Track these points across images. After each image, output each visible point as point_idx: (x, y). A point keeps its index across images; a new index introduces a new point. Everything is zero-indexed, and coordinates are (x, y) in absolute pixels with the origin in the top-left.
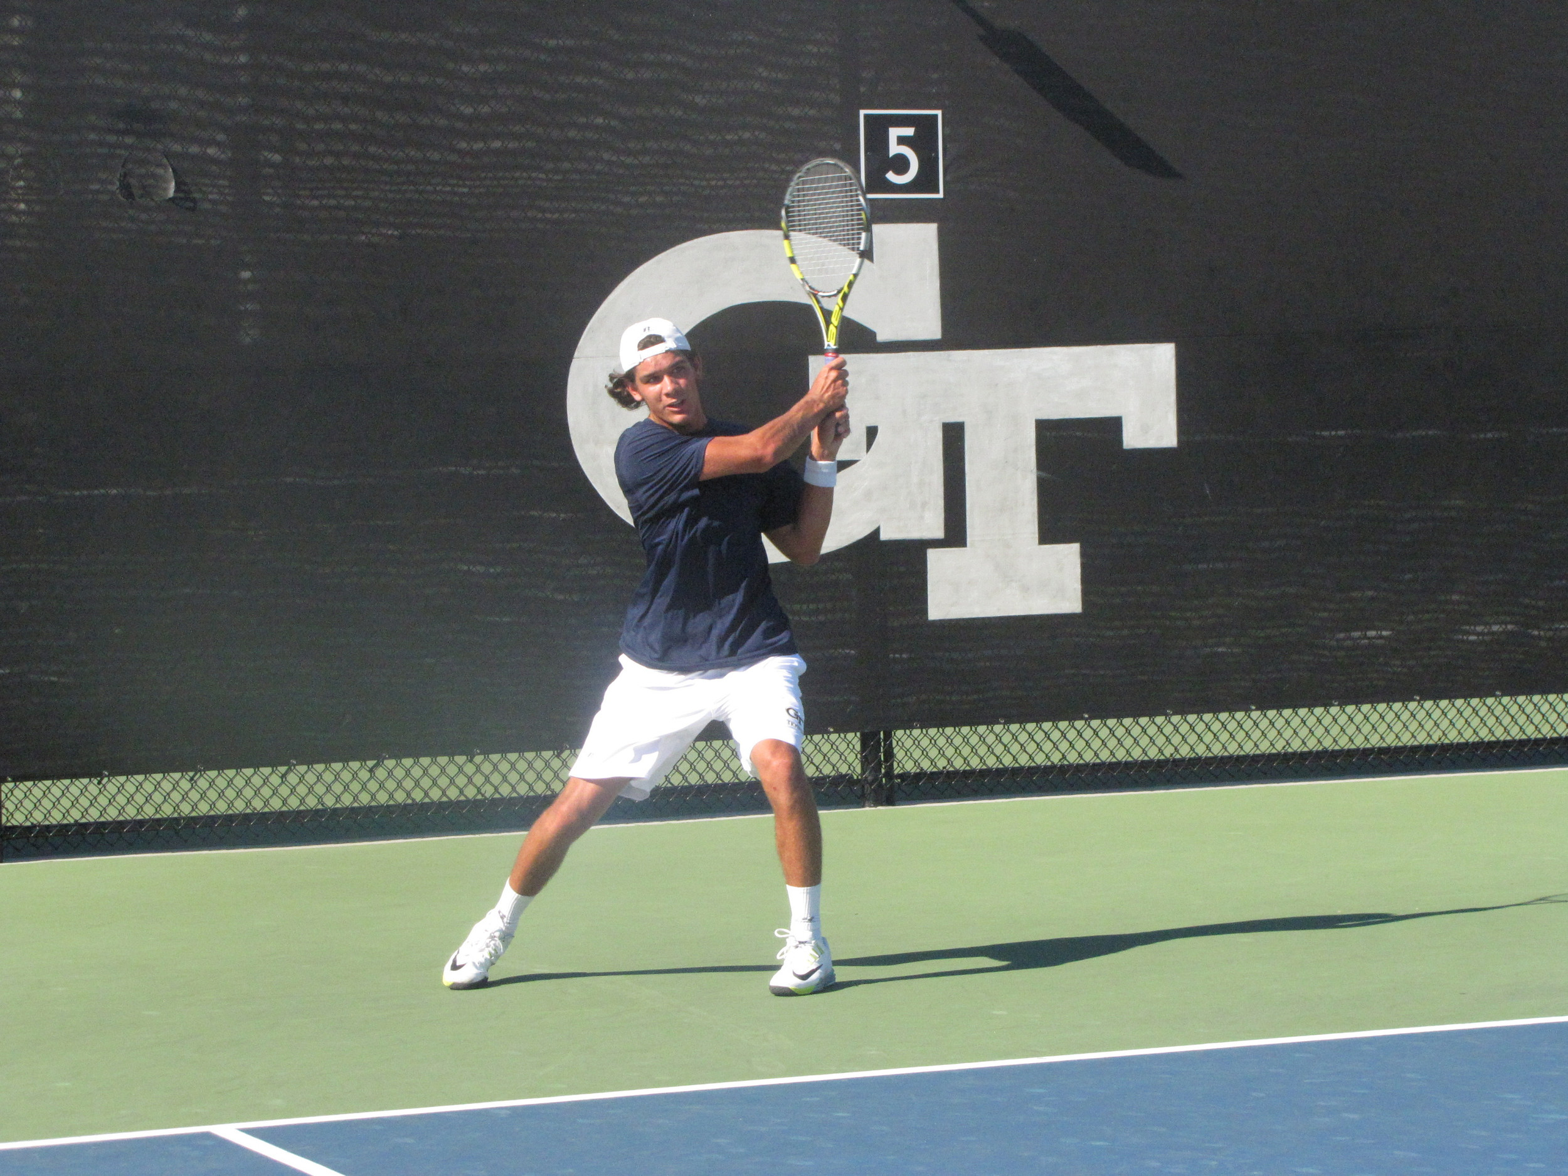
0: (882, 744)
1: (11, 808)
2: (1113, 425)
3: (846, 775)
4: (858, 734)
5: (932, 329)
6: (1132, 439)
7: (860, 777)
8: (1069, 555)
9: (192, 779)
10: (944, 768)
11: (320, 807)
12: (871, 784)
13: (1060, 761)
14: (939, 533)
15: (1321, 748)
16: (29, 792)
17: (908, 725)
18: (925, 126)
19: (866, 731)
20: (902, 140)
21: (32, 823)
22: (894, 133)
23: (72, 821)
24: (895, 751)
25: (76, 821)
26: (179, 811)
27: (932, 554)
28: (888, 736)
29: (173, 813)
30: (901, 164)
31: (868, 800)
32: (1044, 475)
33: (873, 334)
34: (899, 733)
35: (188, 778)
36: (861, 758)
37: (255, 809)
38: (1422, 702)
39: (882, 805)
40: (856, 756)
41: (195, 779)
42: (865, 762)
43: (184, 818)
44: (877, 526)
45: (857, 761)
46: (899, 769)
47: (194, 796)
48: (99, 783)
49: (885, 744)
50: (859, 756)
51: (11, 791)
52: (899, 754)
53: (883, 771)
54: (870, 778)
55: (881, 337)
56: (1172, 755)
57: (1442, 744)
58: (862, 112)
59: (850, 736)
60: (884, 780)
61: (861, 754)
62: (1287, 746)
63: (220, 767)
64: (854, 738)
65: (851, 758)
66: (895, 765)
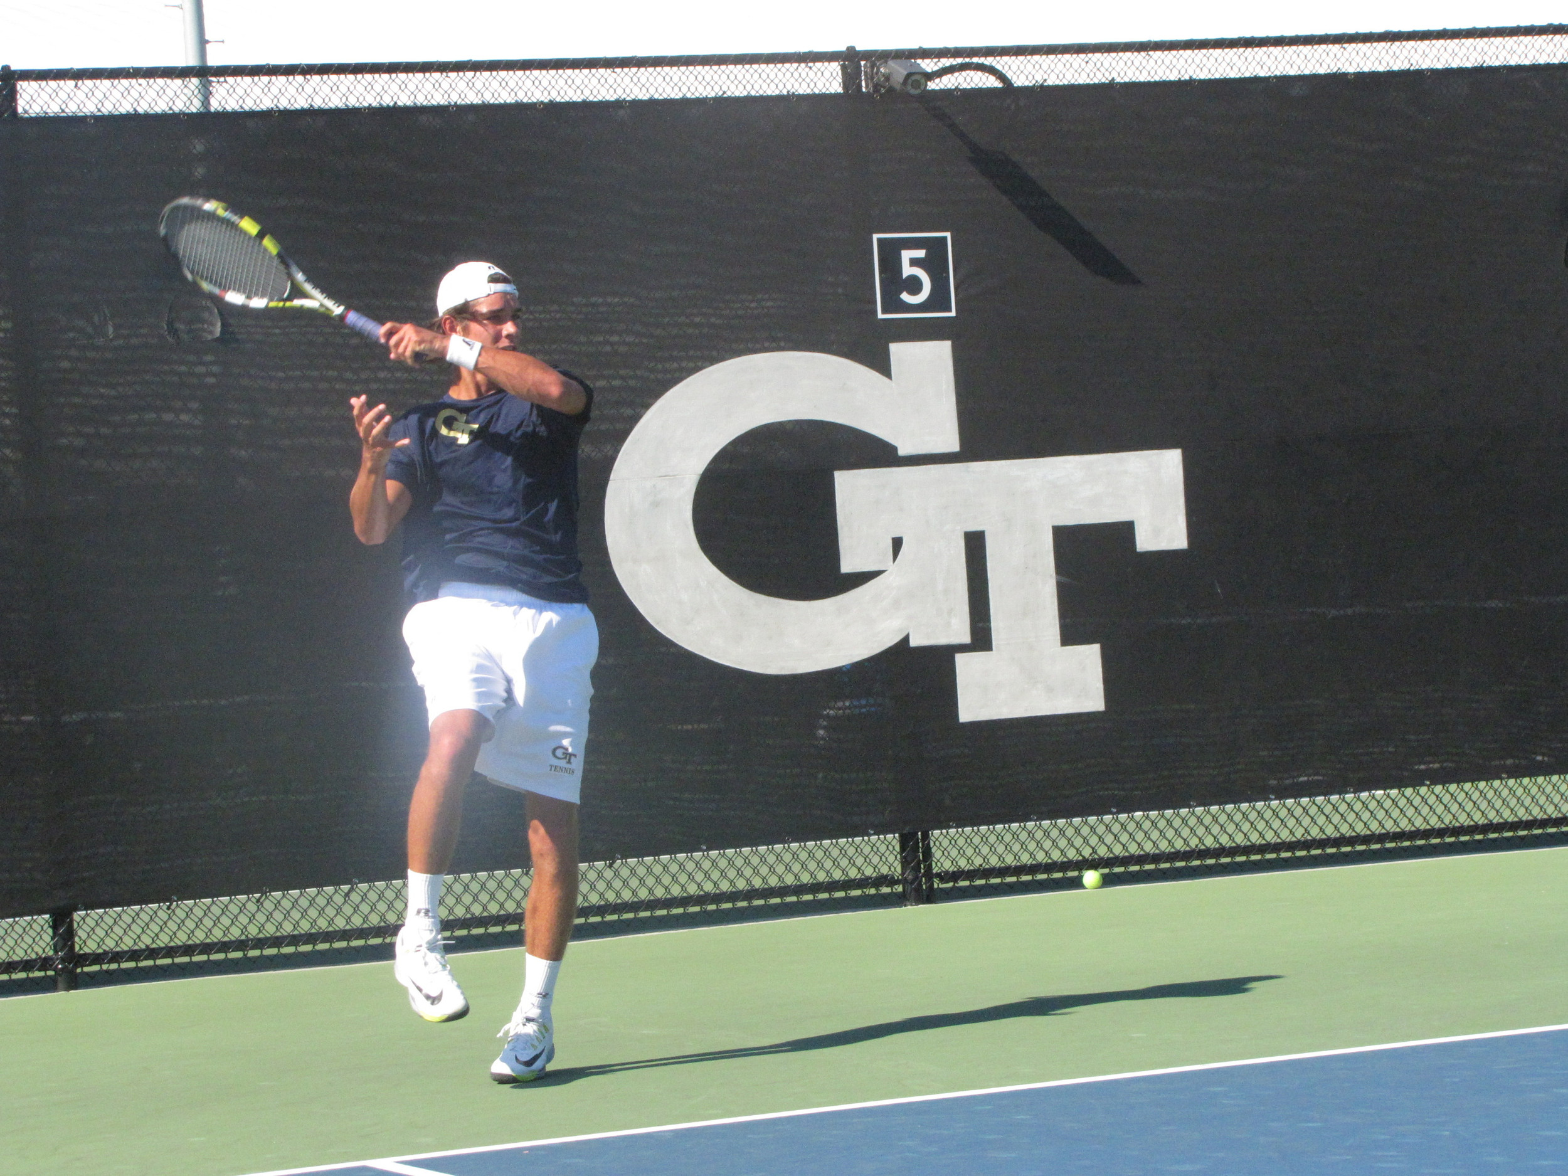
0: (920, 845)
1: (84, 936)
2: (1126, 530)
3: (887, 876)
4: (897, 835)
5: (951, 442)
6: (1145, 542)
7: (900, 877)
8: (1090, 655)
9: (258, 901)
10: (981, 865)
11: (382, 924)
12: (912, 883)
13: (1090, 855)
14: (966, 639)
15: (1338, 835)
16: (100, 920)
17: (943, 825)
18: (936, 248)
19: (905, 832)
20: (914, 262)
21: (104, 950)
22: (906, 255)
23: (143, 947)
24: (933, 850)
25: (147, 946)
26: (246, 933)
27: (960, 659)
28: (926, 837)
29: (240, 936)
30: (914, 285)
31: (908, 900)
32: (1064, 579)
33: (895, 449)
34: (937, 832)
35: (255, 901)
36: (901, 859)
37: (320, 928)
38: (1432, 787)
39: (923, 903)
40: (896, 857)
41: (261, 901)
42: (905, 863)
43: (252, 940)
44: (906, 633)
45: (897, 862)
46: (937, 868)
47: (261, 918)
48: (169, 908)
49: (923, 845)
50: (899, 856)
51: (83, 919)
52: (937, 854)
53: (922, 871)
54: (910, 877)
55: (902, 452)
56: (1197, 846)
57: (1454, 826)
58: (875, 237)
59: (890, 836)
60: (924, 879)
61: (901, 855)
62: (1306, 835)
63: (285, 887)
64: (893, 839)
65: (891, 859)
66: (934, 865)
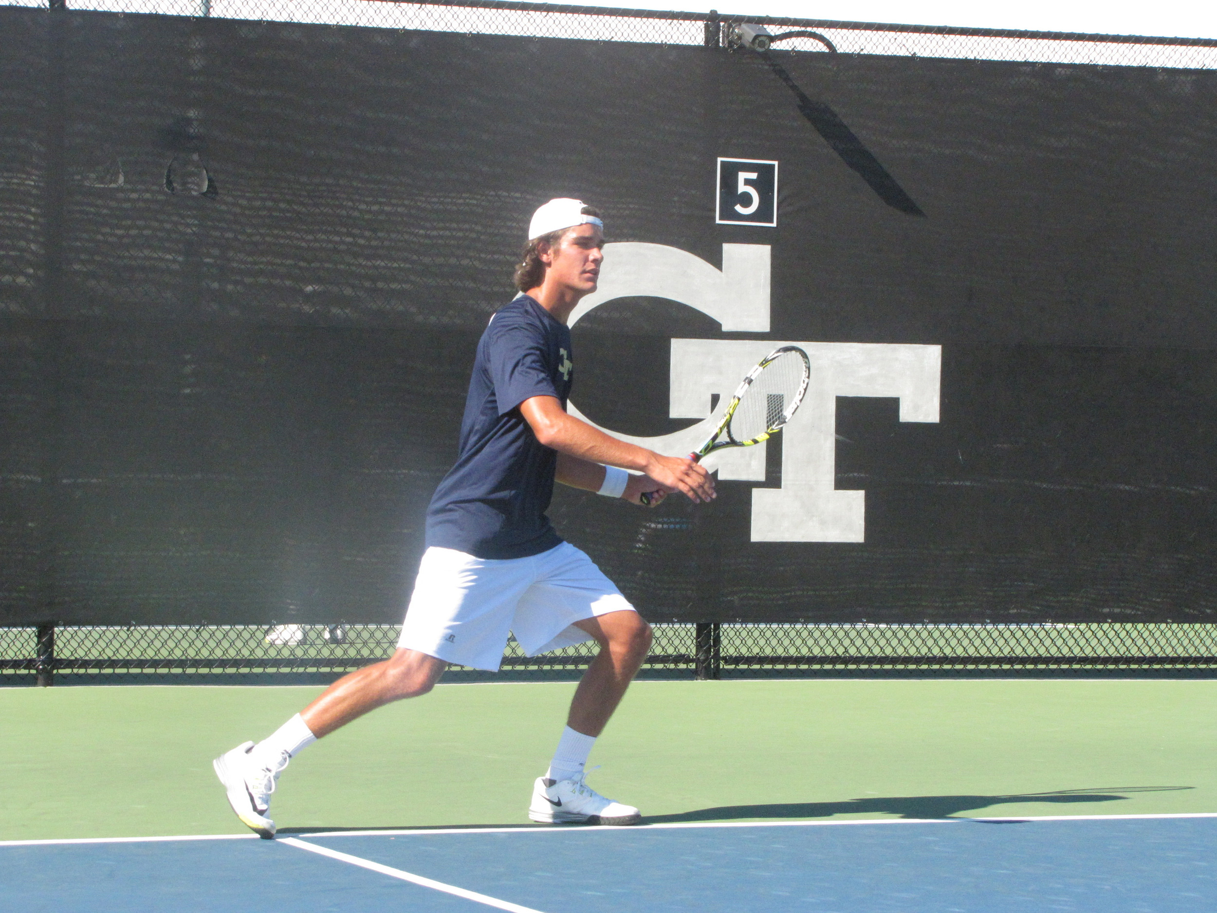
0: (712, 634)
1: (61, 645)
2: (892, 404)
3: (684, 655)
4: (695, 626)
5: (763, 324)
6: (906, 415)
7: (694, 657)
8: (856, 499)
9: (198, 630)
10: (758, 654)
11: (292, 657)
12: (703, 663)
13: (843, 653)
14: (762, 477)
15: (1036, 655)
16: (75, 634)
17: (731, 620)
18: (765, 172)
19: (701, 622)
20: (748, 182)
21: (76, 658)
22: (742, 176)
23: (106, 658)
24: (722, 639)
25: (109, 657)
26: (186, 655)
27: (756, 492)
28: (717, 628)
29: (182, 656)
30: (746, 200)
31: (699, 675)
32: (841, 438)
33: (720, 325)
34: (726, 626)
35: (195, 630)
36: (696, 643)
37: (244, 656)
38: (1113, 624)
39: (710, 679)
40: (692, 641)
41: (200, 631)
42: (699, 647)
43: (190, 660)
44: (716, 469)
45: (693, 645)
46: (723, 653)
47: (199, 644)
48: (128, 630)
49: (714, 634)
51: (62, 632)
52: (724, 642)
53: (712, 654)
54: (702, 658)
55: (725, 328)
56: (926, 654)
57: (1127, 656)
58: (720, 160)
59: (689, 626)
60: (712, 660)
61: (696, 640)
62: (1012, 652)
63: (219, 623)
64: (692, 627)
65: (689, 642)
66: (721, 650)
